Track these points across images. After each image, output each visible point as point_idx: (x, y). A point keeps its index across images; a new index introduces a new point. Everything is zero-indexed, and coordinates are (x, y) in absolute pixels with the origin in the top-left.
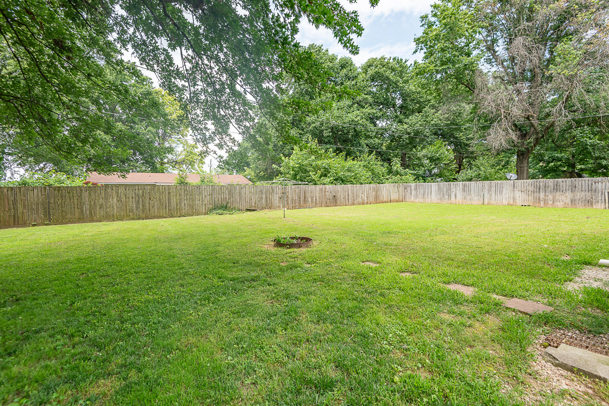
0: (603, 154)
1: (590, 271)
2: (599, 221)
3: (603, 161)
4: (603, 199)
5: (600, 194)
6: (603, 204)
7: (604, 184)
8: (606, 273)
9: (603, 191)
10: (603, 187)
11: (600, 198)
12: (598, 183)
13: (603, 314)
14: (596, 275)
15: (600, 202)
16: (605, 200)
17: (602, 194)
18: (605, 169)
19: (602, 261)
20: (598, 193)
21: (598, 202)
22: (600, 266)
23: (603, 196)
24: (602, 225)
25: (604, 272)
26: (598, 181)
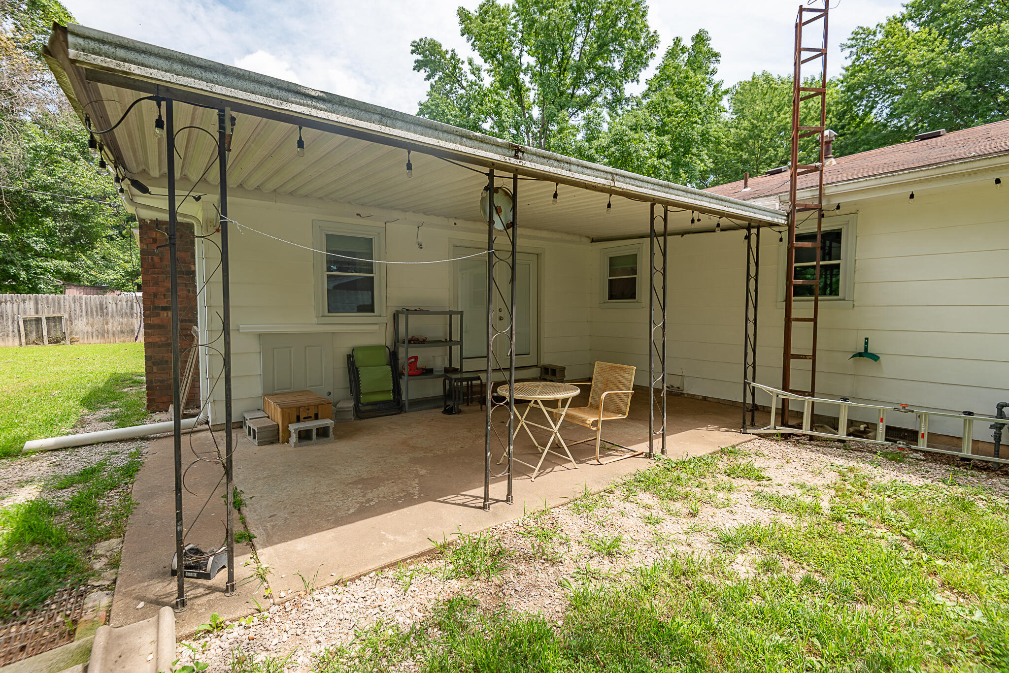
0: (9, 256)
1: (9, 469)
2: (13, 368)
3: (11, 268)
4: (16, 331)
5: (10, 321)
6: (17, 339)
7: (15, 305)
8: (38, 464)
9: (16, 317)
10: (15, 309)
11: (11, 328)
12: (6, 303)
13: (44, 552)
14: (20, 474)
15: (11, 334)
16: (19, 331)
17: (13, 321)
18: (14, 280)
19: (30, 445)
20: (7, 319)
21: (8, 336)
22: (27, 454)
23: (16, 326)
24: (19, 376)
25: (34, 464)
26: (6, 300)
